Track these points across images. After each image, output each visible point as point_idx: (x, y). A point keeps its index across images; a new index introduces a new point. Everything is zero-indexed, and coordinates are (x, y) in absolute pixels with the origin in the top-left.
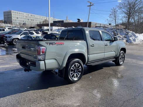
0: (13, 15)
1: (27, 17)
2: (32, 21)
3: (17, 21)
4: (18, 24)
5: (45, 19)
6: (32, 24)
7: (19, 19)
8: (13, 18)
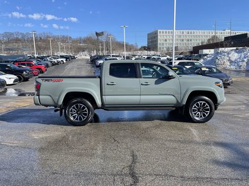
0: (159, 37)
1: (180, 36)
2: (190, 42)
3: (165, 45)
4: (165, 49)
5: (214, 34)
6: (188, 46)
7: (168, 41)
8: (159, 42)
